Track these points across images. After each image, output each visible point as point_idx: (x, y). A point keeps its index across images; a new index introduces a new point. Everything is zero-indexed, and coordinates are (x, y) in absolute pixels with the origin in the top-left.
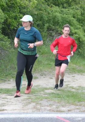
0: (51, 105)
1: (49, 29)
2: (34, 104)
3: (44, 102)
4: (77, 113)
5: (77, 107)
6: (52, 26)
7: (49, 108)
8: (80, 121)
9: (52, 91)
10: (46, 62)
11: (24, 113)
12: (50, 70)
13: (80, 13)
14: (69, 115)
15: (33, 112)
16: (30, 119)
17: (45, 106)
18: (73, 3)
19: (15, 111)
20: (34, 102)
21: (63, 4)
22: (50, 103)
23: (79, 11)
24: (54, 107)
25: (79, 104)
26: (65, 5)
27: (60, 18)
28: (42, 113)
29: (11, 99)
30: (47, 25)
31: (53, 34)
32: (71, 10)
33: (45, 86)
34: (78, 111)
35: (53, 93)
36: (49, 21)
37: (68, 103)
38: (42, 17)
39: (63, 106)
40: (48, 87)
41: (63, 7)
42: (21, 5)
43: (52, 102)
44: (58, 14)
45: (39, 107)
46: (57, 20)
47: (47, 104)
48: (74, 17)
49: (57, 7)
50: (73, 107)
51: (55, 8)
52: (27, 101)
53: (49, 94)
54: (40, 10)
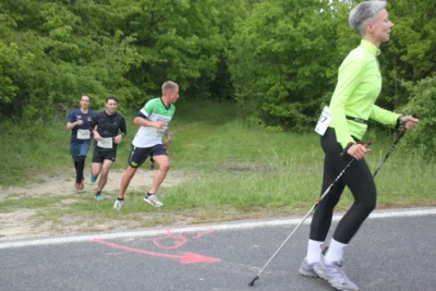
0: (78, 223)
1: (57, 100)
2: (50, 223)
3: (67, 219)
4: (124, 231)
5: (123, 222)
6: (61, 94)
7: (76, 227)
8: (131, 242)
9: (74, 201)
10: (57, 155)
11: (37, 238)
12: (65, 167)
13: (107, 73)
14: (113, 236)
15: (52, 236)
16: (50, 246)
17: (70, 224)
18: (93, 57)
19: (21, 237)
20: (49, 220)
21: (77, 59)
22: (76, 219)
23: (104, 69)
24: (85, 224)
25: (124, 217)
26: (81, 60)
27: (74, 82)
28: (68, 235)
29: (7, 218)
30: (52, 94)
31: (65, 108)
32: (92, 69)
33: (59, 193)
34: (126, 227)
35: (77, 204)
36: (55, 87)
37: (108, 216)
38: (43, 81)
39: (100, 223)
40: (65, 194)
41: (78, 64)
42: (6, 62)
43: (79, 218)
44: (71, 76)
45: (59, 226)
46: (69, 84)
47: (71, 221)
48: (97, 79)
49: (68, 64)
50: (115, 222)
51: (65, 66)
52: (37, 219)
53: (72, 205)
54: (39, 69)
